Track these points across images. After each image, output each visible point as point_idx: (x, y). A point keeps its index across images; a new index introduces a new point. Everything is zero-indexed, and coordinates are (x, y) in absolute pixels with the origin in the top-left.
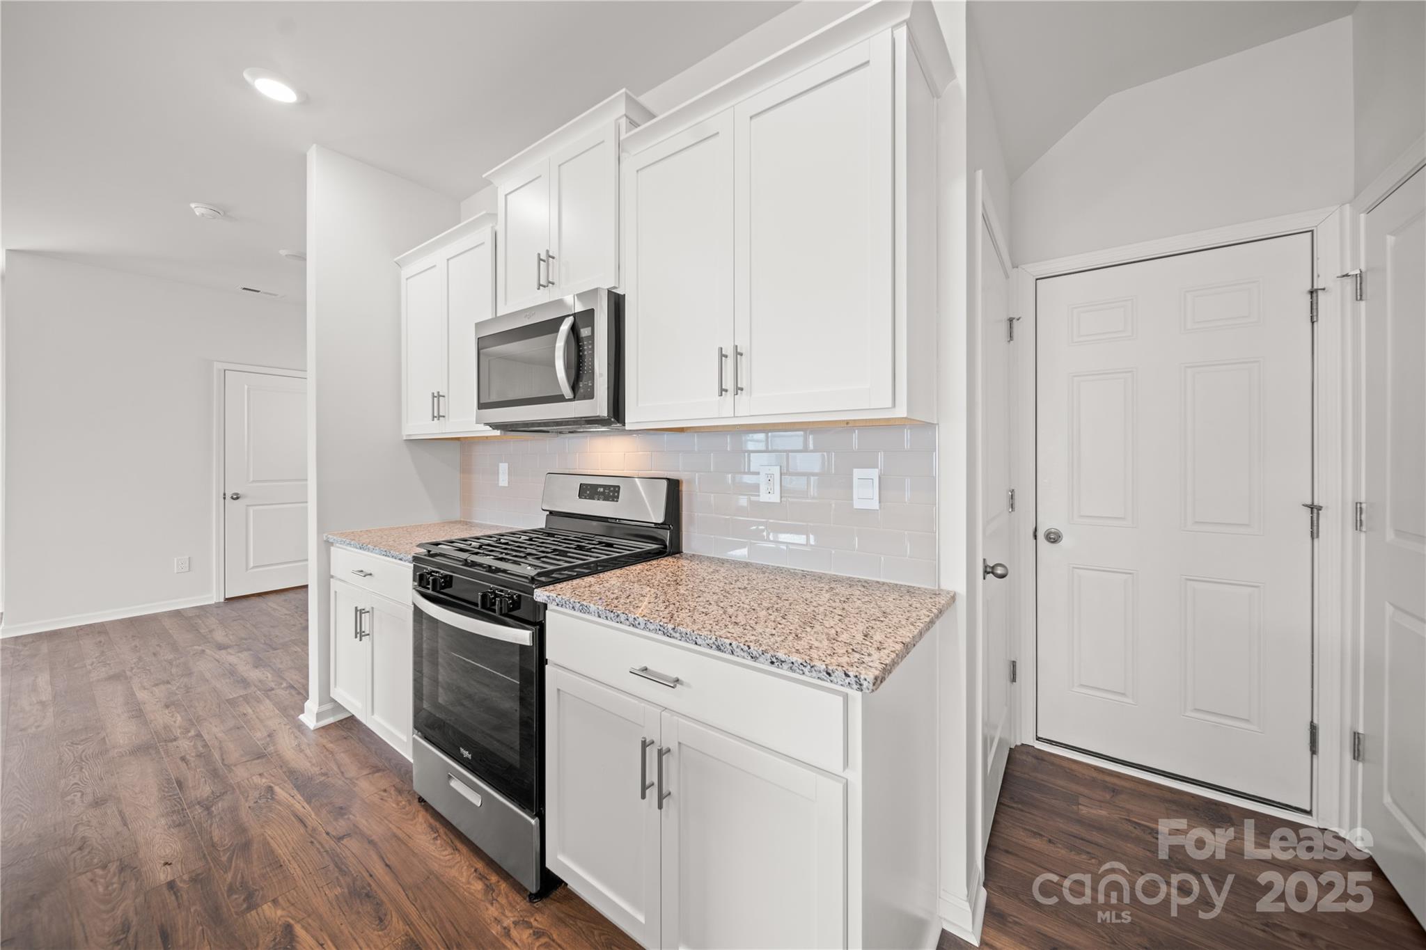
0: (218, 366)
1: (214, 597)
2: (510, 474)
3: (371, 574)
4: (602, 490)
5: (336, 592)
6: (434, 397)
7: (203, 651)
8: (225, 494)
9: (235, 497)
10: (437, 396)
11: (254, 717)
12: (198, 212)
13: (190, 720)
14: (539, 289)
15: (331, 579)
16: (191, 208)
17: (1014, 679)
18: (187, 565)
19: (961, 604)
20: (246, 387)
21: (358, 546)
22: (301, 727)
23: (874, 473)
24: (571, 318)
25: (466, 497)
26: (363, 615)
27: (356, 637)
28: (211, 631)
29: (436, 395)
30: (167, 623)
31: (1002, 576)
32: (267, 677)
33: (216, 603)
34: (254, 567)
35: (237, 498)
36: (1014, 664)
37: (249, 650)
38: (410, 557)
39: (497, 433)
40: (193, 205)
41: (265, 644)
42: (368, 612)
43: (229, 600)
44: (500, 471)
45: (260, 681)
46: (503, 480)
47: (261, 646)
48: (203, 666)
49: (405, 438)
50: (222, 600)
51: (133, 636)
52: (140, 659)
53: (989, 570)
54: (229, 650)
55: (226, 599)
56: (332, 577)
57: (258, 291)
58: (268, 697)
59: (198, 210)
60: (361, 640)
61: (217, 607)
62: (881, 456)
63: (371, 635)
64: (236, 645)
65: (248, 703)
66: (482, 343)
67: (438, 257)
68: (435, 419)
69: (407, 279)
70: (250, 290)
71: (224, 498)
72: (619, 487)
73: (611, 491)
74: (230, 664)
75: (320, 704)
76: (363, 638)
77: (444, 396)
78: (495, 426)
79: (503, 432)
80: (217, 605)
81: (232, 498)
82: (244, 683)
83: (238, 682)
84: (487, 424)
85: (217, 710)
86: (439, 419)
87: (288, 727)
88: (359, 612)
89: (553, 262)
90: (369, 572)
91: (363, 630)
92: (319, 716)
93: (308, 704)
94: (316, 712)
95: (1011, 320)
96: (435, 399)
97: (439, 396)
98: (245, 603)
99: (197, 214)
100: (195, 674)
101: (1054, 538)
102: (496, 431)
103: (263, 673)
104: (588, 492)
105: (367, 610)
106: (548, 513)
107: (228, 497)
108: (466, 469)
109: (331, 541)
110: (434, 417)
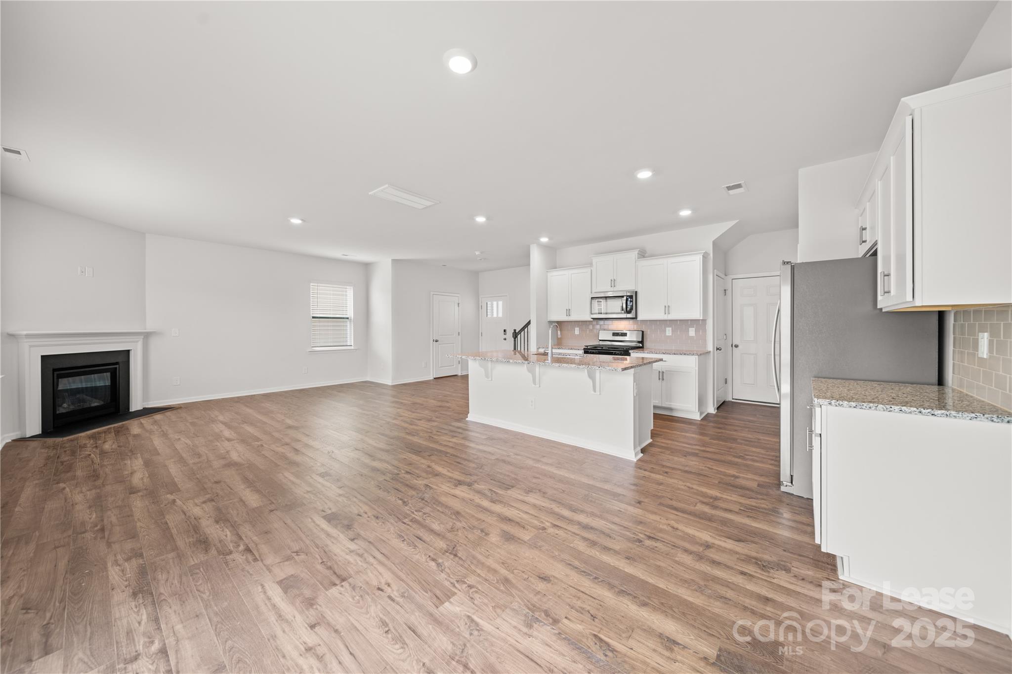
17: (726, 383)
19: (712, 353)
23: (694, 329)
31: (720, 350)
36: (726, 379)
53: (717, 349)
62: (695, 325)
95: (725, 290)
101: (736, 346)
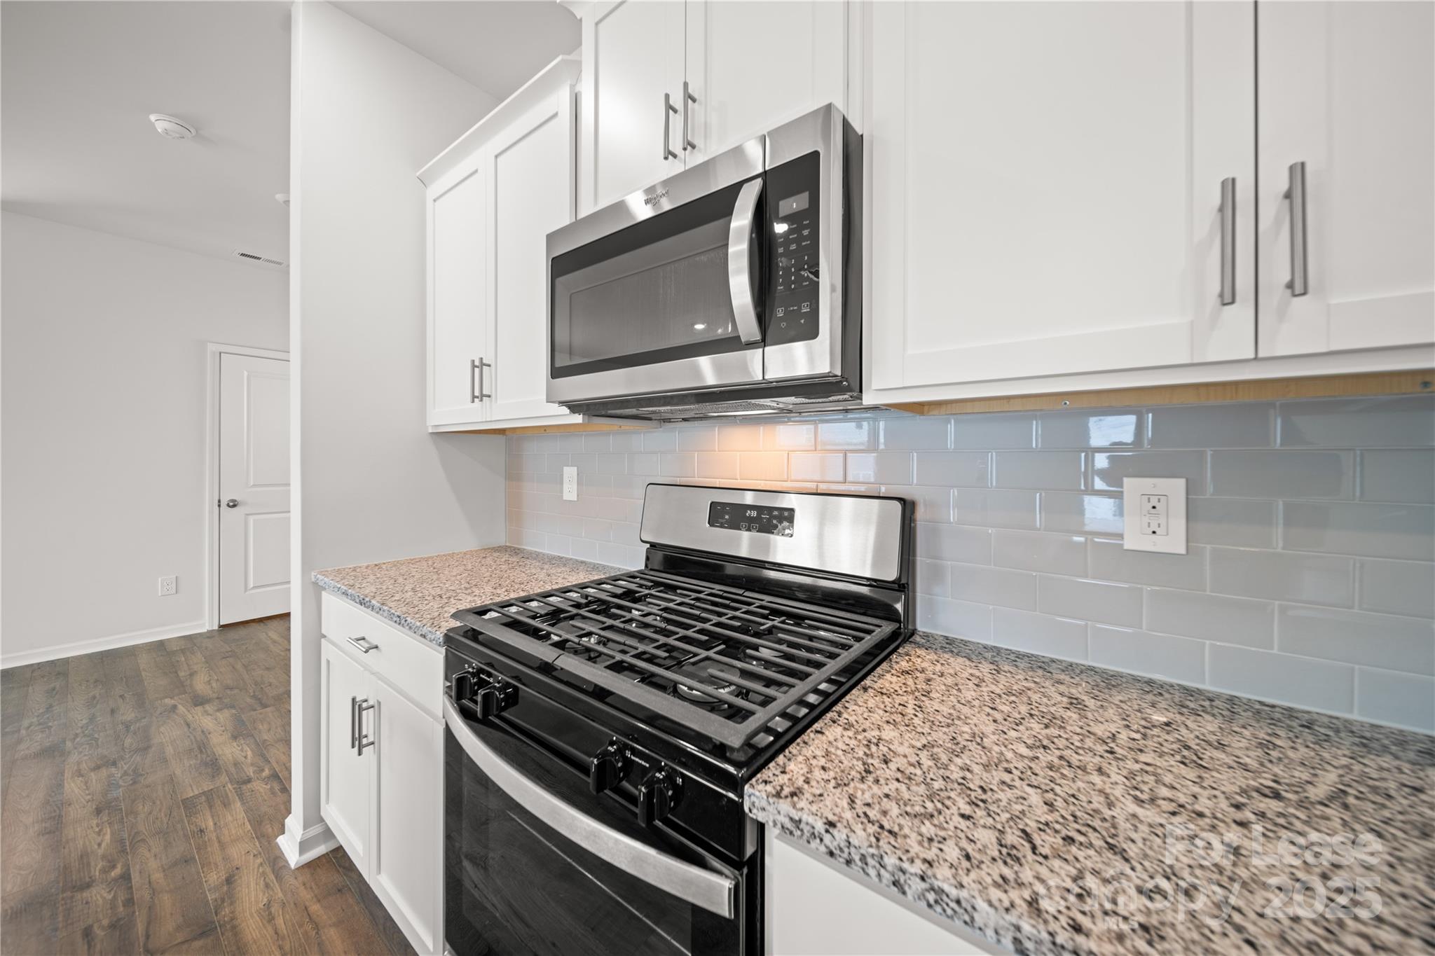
0: (212, 348)
1: (206, 624)
2: (579, 483)
3: (377, 647)
4: (754, 514)
5: (328, 662)
6: (474, 366)
7: (175, 707)
8: (219, 501)
9: (231, 504)
10: (479, 366)
11: (213, 836)
12: (160, 126)
13: (122, 841)
14: (666, 158)
15: (323, 640)
16: (150, 121)
18: (174, 588)
20: (246, 373)
21: (358, 601)
22: (275, 860)
24: (758, 183)
25: (514, 513)
26: (364, 713)
27: (353, 747)
28: (191, 675)
29: (477, 363)
30: (144, 661)
32: (246, 757)
33: (208, 632)
34: (255, 587)
35: (234, 506)
37: (233, 707)
38: (440, 636)
39: (578, 419)
40: (153, 118)
41: (254, 697)
42: (372, 707)
43: (224, 627)
44: (566, 479)
45: (236, 764)
46: (570, 491)
47: (249, 700)
48: (168, 735)
49: (430, 431)
50: (216, 627)
51: (96, 681)
52: (92, 719)
54: (207, 707)
55: (221, 626)
56: (324, 636)
57: (259, 258)
58: (241, 796)
59: (161, 124)
60: (360, 754)
61: (208, 637)
63: (376, 744)
64: (218, 698)
65: (211, 807)
66: (561, 266)
67: (481, 157)
68: (476, 400)
69: (435, 201)
70: (249, 256)
71: (219, 506)
72: (792, 510)
73: (775, 517)
74: (203, 732)
75: (305, 827)
76: (365, 750)
77: (489, 366)
78: (574, 407)
79: (586, 417)
80: (210, 635)
81: (228, 505)
82: (213, 766)
83: (206, 764)
84: (562, 403)
85: (165, 820)
86: (481, 400)
87: (259, 861)
88: (357, 707)
89: (693, 110)
90: (375, 643)
91: (364, 733)
92: (304, 846)
93: (289, 821)
94: (299, 841)
96: (477, 370)
97: (482, 364)
98: (242, 632)
99: (159, 130)
100: (153, 749)
102: (577, 415)
103: (242, 750)
104: (727, 517)
105: (371, 703)
106: (648, 546)
107: (224, 504)
108: (513, 474)
109: (321, 584)
110: (474, 397)
